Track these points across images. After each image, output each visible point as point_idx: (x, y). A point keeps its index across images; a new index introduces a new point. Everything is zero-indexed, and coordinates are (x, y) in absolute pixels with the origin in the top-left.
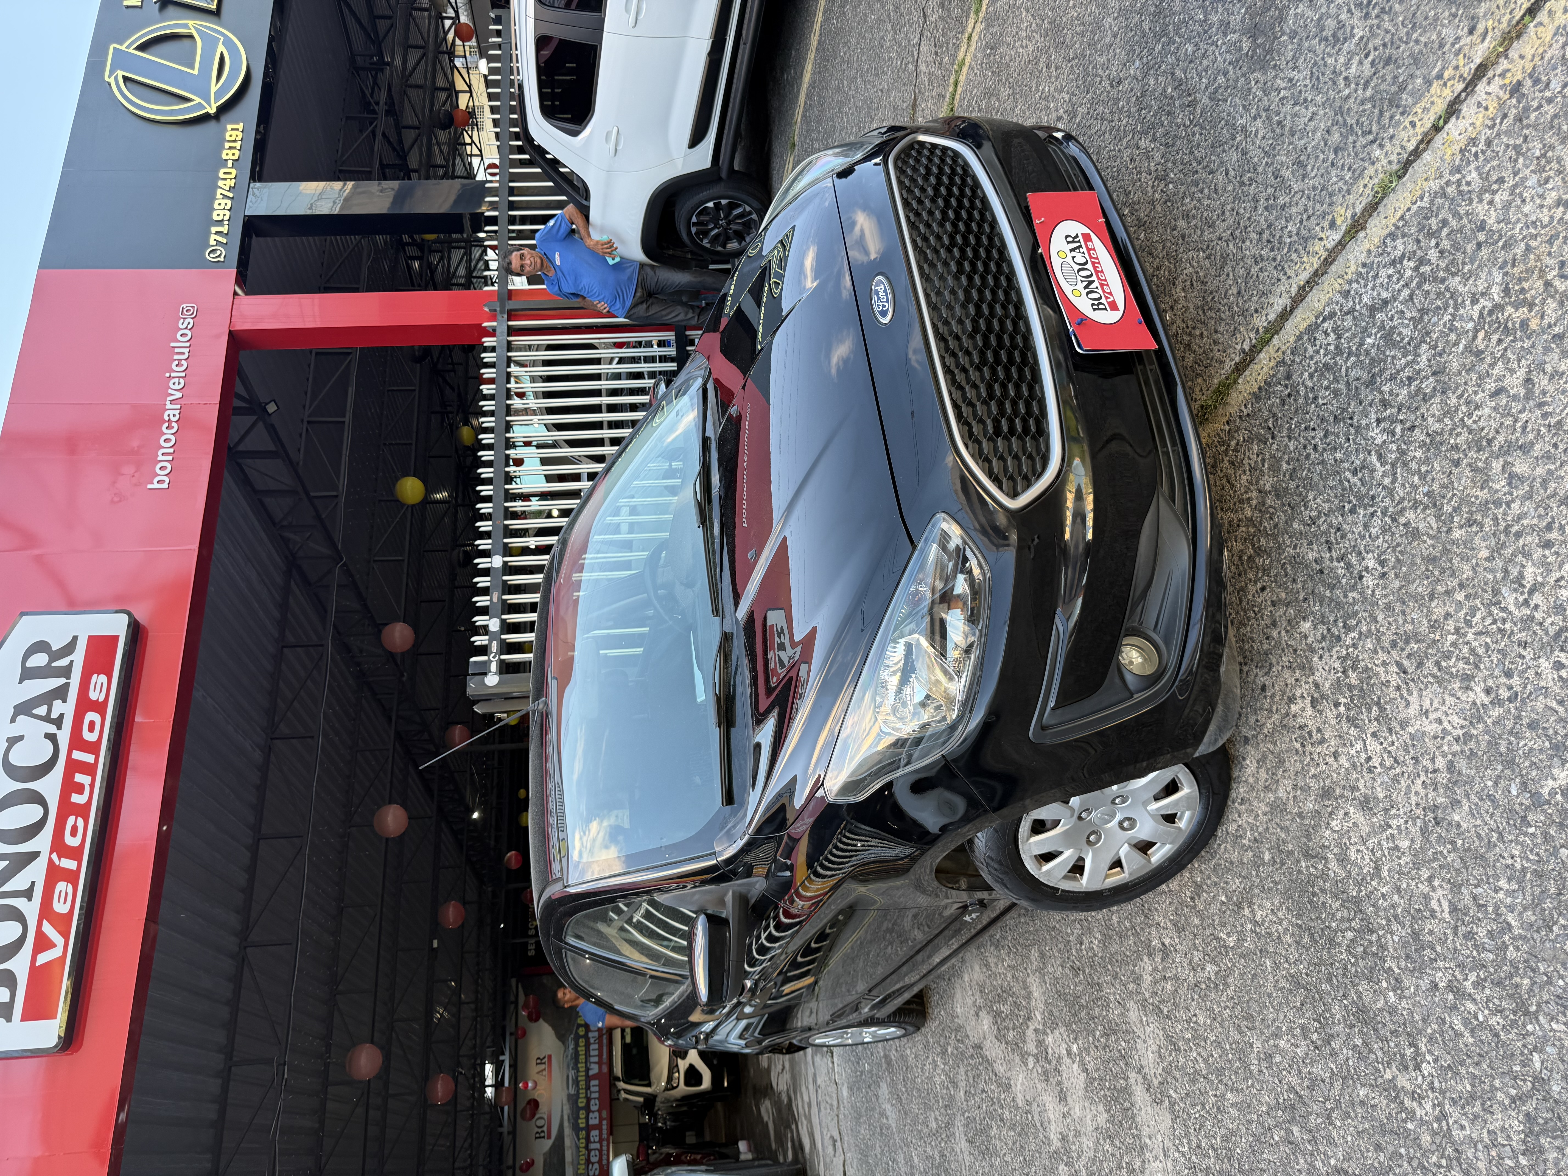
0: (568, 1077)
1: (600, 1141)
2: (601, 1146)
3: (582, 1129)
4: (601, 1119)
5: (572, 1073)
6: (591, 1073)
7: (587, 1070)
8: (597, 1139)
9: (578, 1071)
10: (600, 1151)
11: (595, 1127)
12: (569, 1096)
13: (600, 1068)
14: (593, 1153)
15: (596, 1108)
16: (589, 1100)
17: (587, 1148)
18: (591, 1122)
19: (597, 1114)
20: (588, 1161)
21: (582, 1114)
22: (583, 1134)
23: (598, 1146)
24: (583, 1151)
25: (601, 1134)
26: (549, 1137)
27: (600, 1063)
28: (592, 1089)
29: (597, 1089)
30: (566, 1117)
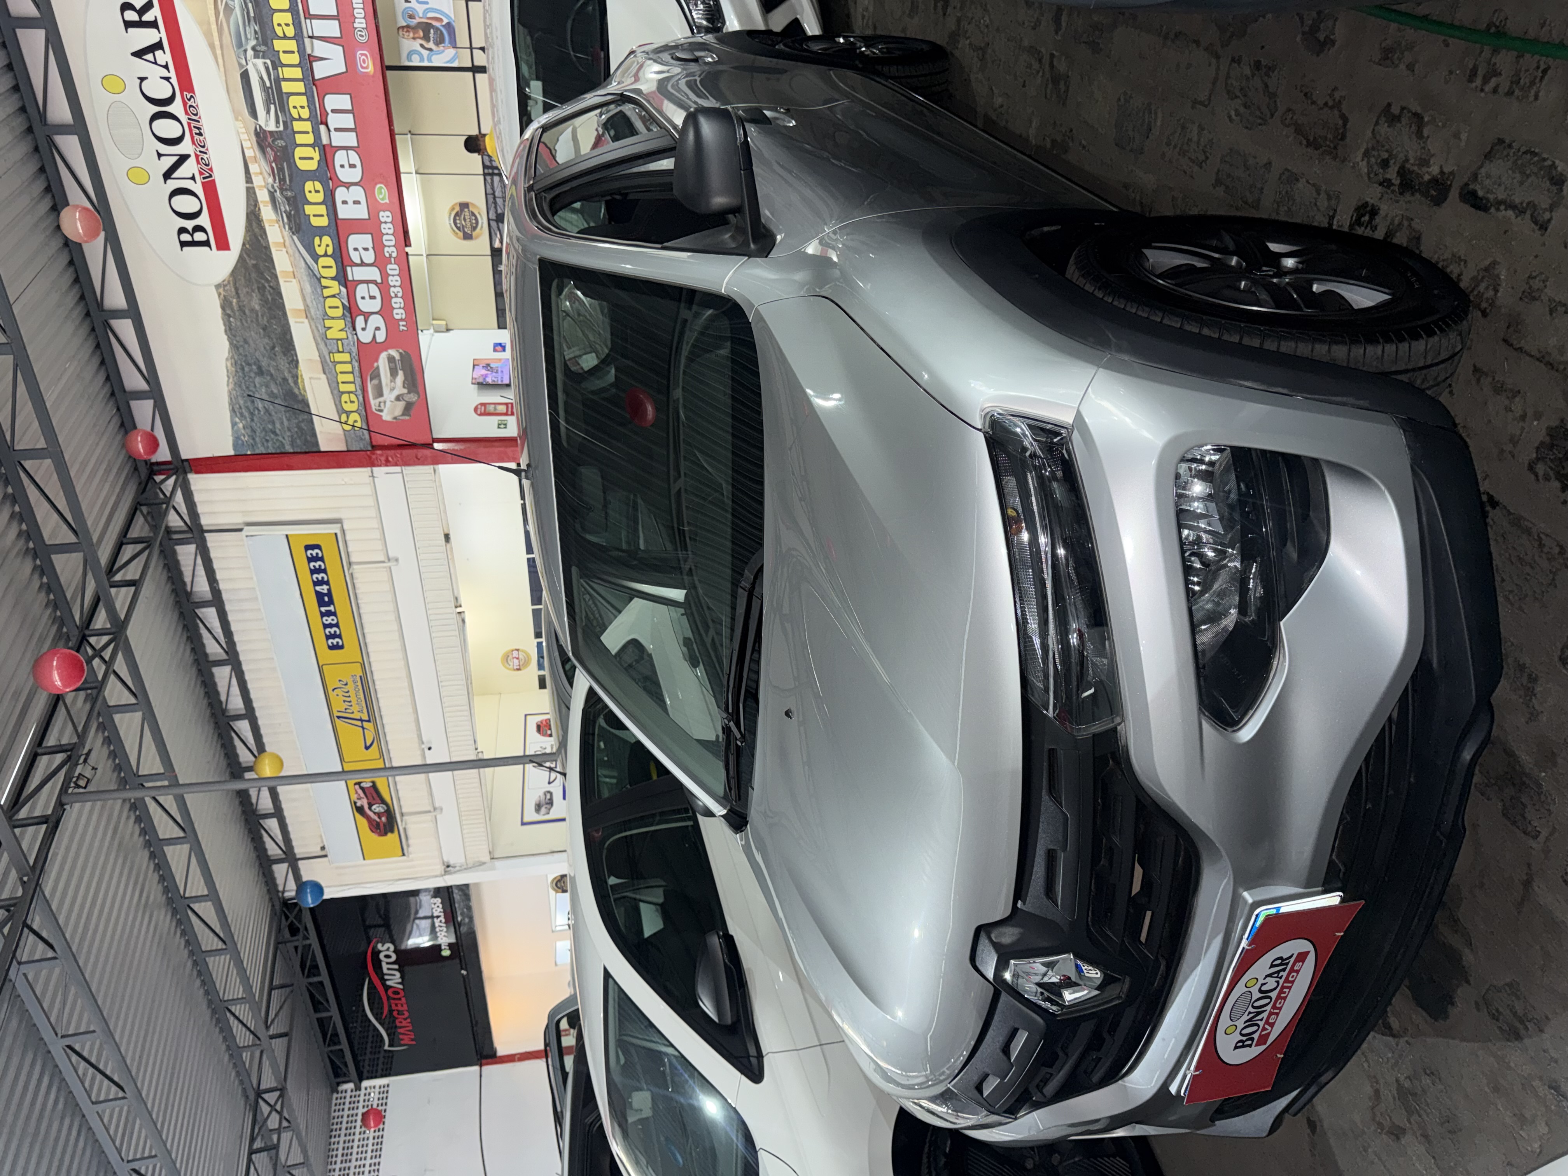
0: (245, 76)
1: (381, 262)
2: (384, 275)
3: (321, 232)
4: (374, 207)
5: (257, 67)
6: (321, 71)
7: (308, 61)
8: (369, 257)
9: (277, 64)
10: (384, 286)
11: (358, 227)
12: (262, 138)
13: (349, 59)
14: (361, 290)
15: (356, 175)
16: (327, 153)
17: (342, 278)
18: (344, 212)
19: (358, 193)
20: (351, 311)
21: (313, 191)
22: (324, 244)
23: (374, 274)
24: (335, 287)
25: (378, 246)
26: (223, 244)
27: (345, 41)
28: (334, 120)
29: (348, 121)
30: (263, 196)
